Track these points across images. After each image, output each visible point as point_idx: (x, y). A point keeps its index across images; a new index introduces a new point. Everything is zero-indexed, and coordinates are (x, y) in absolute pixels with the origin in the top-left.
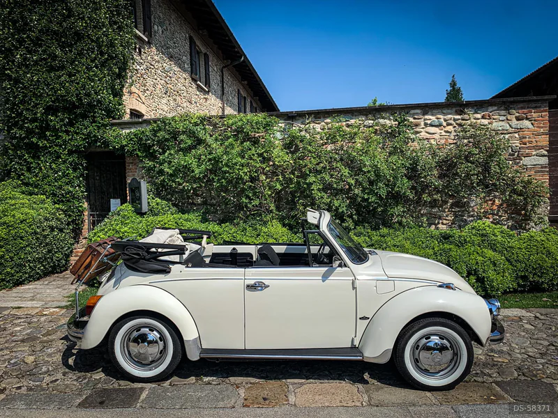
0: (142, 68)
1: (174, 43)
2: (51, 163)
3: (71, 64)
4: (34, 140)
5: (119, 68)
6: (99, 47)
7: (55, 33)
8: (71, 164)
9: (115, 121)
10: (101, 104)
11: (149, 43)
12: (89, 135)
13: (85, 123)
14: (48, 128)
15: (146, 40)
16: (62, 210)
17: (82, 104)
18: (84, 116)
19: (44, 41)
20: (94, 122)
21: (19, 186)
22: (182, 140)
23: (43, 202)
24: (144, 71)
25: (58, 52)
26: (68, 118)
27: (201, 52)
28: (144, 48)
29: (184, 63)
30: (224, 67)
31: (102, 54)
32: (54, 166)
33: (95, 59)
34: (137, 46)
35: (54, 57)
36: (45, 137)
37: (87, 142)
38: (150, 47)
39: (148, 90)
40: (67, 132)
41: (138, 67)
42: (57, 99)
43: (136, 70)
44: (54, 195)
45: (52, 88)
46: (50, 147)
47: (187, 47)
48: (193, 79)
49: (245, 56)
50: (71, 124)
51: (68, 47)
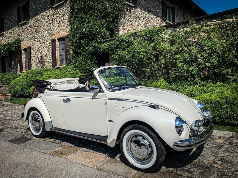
0: (131, 18)
1: (152, 5)
2: (82, 58)
3: (88, 20)
4: (77, 50)
5: (113, 19)
6: (100, 11)
7: (83, 9)
8: (89, 58)
9: (105, 40)
10: (99, 34)
11: (135, 7)
12: (94, 46)
13: (93, 42)
14: (81, 45)
15: (133, 5)
16: (85, 76)
17: (91, 34)
18: (93, 39)
19: (79, 13)
20: (97, 41)
21: (73, 67)
22: (123, 44)
23: (78, 73)
24: (132, 19)
25: (84, 16)
26: (87, 41)
27: (170, 7)
28: (133, 10)
29: (158, 13)
30: (185, 12)
31: (101, 14)
32: (83, 59)
33: (98, 16)
34: (129, 9)
35: (82, 18)
36: (80, 49)
37: (94, 50)
38: (136, 9)
39: (134, 27)
40: (87, 46)
41: (129, 18)
42: (83, 33)
43: (128, 19)
44: (83, 70)
45: (81, 30)
46: (82, 52)
47: (160, 6)
48: (163, 20)
49: (195, 5)
50: (89, 43)
51: (87, 13)
